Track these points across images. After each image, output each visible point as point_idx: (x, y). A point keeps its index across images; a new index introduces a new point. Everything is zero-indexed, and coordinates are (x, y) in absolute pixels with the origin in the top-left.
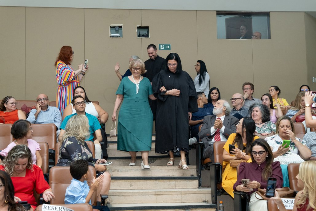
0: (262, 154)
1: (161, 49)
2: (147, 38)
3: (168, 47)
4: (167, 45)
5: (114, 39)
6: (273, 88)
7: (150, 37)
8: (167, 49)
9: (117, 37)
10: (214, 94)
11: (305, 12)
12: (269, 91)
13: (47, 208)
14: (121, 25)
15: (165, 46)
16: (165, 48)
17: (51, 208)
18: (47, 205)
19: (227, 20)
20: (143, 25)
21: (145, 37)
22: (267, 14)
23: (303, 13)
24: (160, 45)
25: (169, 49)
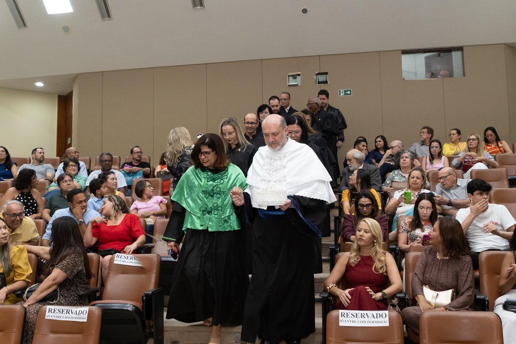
0: (369, 206)
1: (342, 94)
2: (326, 84)
3: (349, 92)
4: (347, 91)
5: (292, 88)
6: (454, 132)
7: (329, 83)
8: (347, 94)
9: (295, 85)
10: (378, 143)
11: (505, 44)
12: (450, 135)
13: (120, 257)
14: (299, 73)
15: (345, 91)
16: (346, 94)
17: (123, 257)
18: (120, 254)
19: (426, 58)
20: (322, 72)
21: (324, 83)
22: (460, 49)
23: (503, 45)
24: (340, 91)
25: (350, 94)
